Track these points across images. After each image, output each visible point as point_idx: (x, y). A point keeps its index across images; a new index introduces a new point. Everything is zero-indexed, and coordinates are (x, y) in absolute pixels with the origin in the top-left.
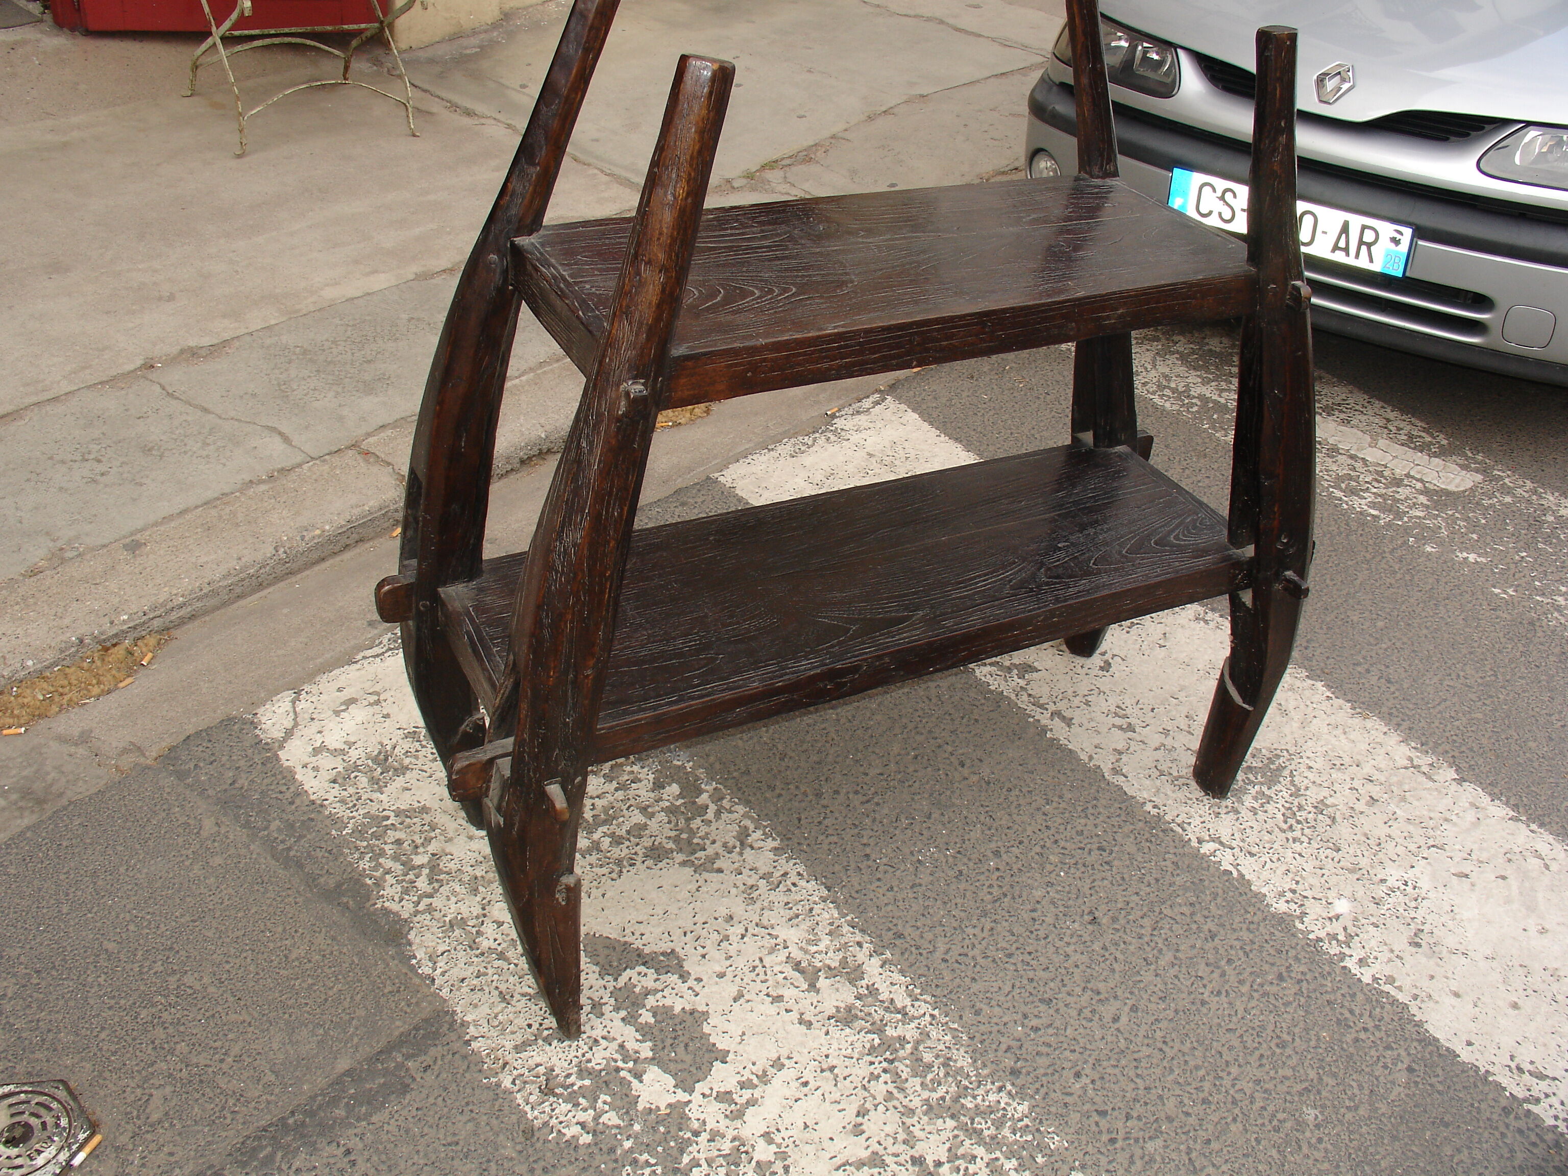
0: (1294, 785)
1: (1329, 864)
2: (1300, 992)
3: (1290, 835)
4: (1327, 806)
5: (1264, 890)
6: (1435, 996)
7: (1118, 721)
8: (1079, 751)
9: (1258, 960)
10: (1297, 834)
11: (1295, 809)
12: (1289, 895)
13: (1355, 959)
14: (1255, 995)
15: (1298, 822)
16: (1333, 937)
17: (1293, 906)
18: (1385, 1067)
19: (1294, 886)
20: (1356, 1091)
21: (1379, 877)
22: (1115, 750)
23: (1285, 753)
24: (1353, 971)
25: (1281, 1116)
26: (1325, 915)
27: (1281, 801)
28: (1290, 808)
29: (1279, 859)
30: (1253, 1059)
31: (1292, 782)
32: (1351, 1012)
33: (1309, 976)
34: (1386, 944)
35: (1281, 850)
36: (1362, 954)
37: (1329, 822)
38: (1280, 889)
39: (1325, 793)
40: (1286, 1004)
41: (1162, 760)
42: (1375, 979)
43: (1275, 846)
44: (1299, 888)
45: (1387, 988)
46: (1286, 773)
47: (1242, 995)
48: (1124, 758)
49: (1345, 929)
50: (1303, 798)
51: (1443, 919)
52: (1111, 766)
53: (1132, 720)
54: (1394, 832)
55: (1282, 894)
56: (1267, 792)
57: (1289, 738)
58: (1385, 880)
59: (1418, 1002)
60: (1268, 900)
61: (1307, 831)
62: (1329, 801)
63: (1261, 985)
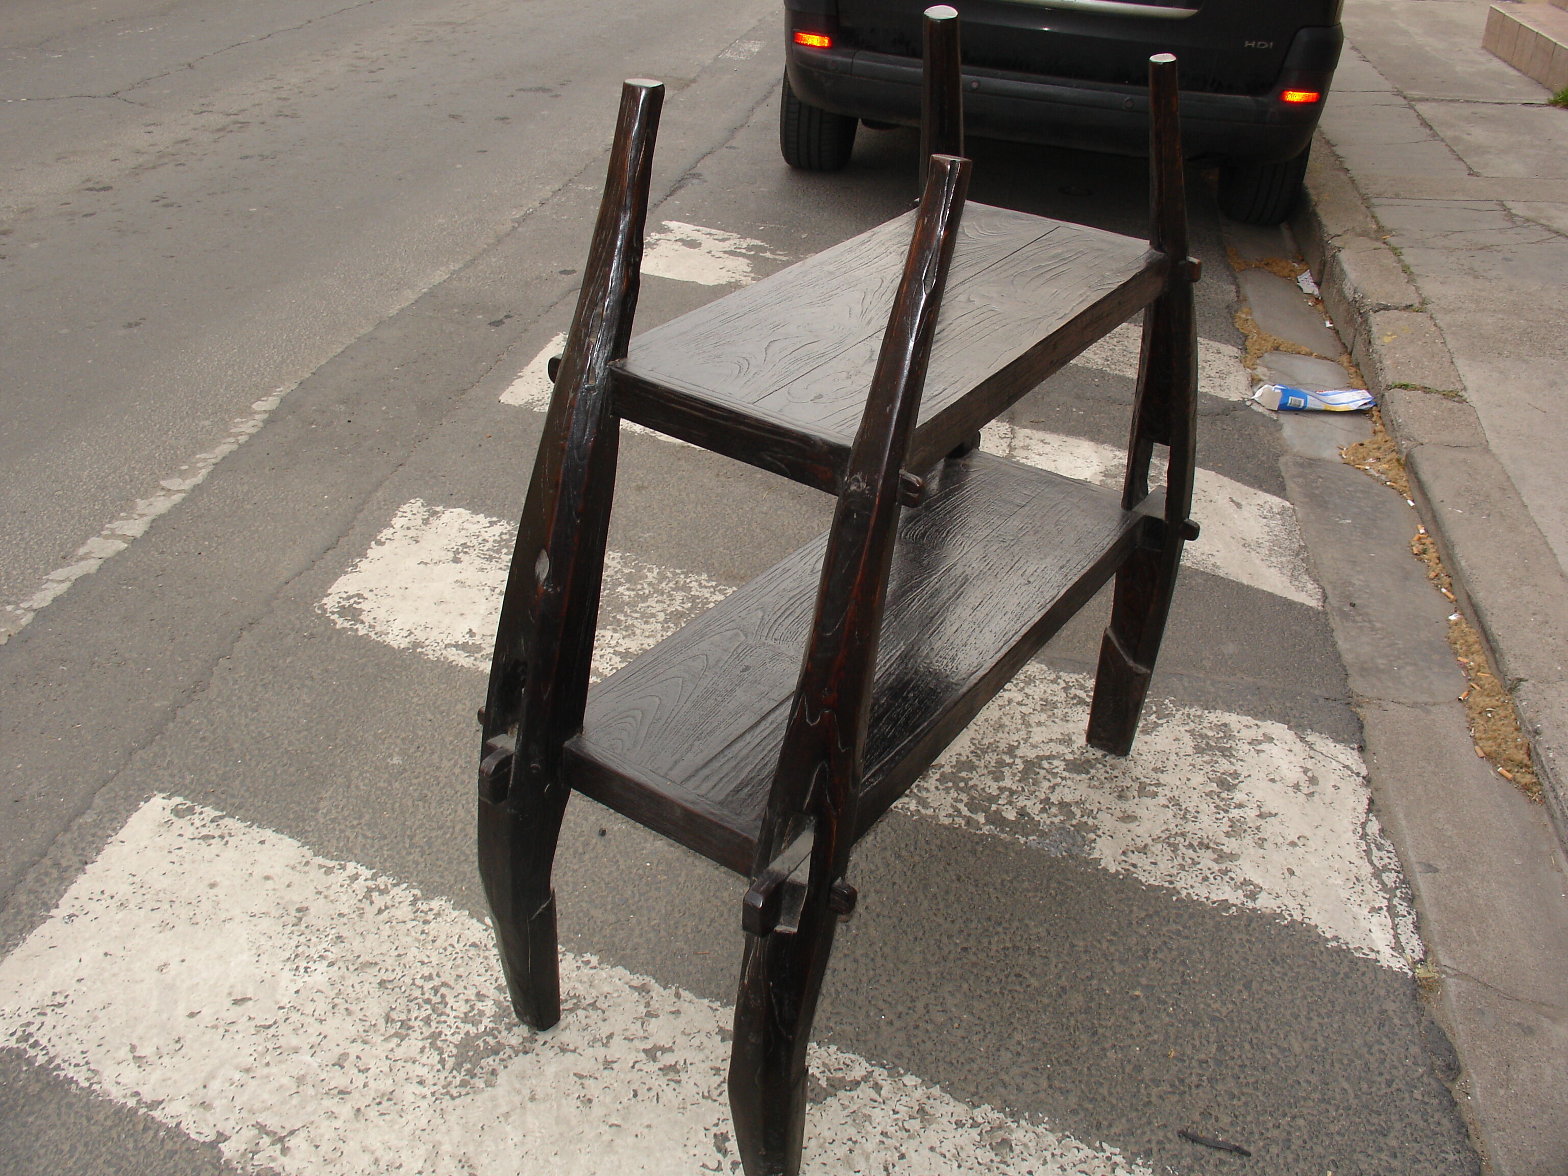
0: (438, 1049)
1: (390, 962)
2: (411, 838)
3: (436, 982)
4: (396, 1035)
5: (456, 913)
6: (289, 870)
7: (667, 1059)
8: (695, 1000)
9: (451, 851)
10: (428, 986)
11: (434, 1016)
12: (430, 917)
13: (363, 878)
14: (448, 824)
15: (428, 1001)
16: (382, 892)
17: (425, 907)
18: (337, 806)
19: (426, 928)
20: (361, 784)
21: (336, 968)
22: (657, 1016)
23: (454, 1092)
24: (364, 868)
25: (419, 754)
26: (393, 909)
27: (450, 1021)
28: (440, 1015)
29: (445, 949)
30: (443, 780)
31: (441, 1054)
32: (365, 837)
33: (404, 853)
34: (332, 901)
35: (444, 960)
36: (355, 886)
37: (394, 1015)
38: (439, 919)
39: (400, 1053)
40: (420, 827)
41: (600, 1023)
42: (343, 868)
43: (450, 964)
44: (421, 927)
45: (331, 864)
46: (450, 1063)
47: (461, 821)
48: (642, 1010)
49: (372, 903)
50: (426, 1034)
51: (271, 943)
52: (653, 994)
53: (653, 1067)
54: (314, 1028)
55: (438, 915)
56: (469, 1027)
57: (452, 1118)
58: (329, 966)
59: (305, 860)
60: (449, 905)
61: (417, 993)
62: (396, 1040)
63: (445, 833)
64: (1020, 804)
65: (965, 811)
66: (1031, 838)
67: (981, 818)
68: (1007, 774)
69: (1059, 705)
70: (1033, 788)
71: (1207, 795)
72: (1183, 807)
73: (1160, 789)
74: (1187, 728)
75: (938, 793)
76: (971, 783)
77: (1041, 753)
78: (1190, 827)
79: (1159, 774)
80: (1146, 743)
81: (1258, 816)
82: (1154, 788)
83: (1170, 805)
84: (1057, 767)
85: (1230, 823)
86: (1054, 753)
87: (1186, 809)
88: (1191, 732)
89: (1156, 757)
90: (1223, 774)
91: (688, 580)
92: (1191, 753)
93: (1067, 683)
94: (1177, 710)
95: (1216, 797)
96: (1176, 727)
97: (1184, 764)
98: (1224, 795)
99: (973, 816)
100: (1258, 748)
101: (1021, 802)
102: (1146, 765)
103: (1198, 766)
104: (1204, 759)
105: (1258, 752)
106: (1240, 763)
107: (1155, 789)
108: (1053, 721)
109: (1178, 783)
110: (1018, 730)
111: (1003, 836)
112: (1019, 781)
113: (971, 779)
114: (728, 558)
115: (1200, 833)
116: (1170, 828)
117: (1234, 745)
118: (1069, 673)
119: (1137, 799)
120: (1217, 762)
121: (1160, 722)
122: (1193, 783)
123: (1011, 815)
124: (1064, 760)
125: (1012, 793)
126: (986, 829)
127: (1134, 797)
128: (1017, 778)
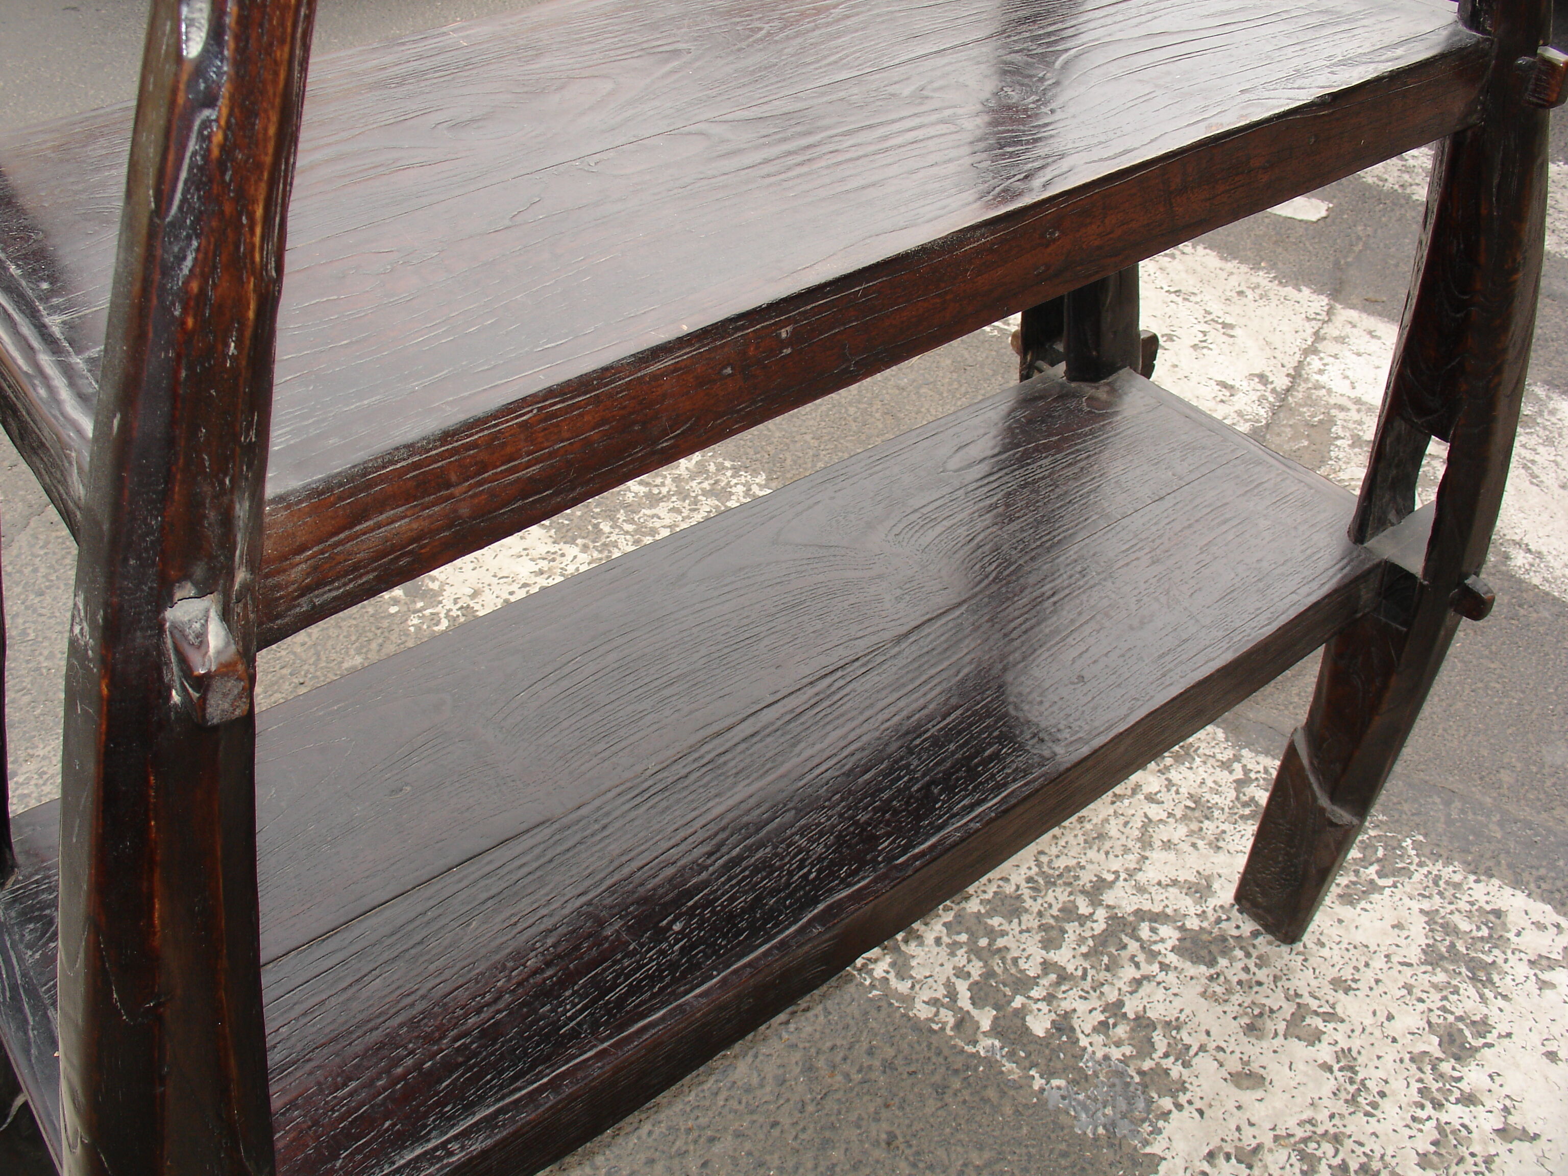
64: (1066, 1005)
65: (964, 1002)
66: (1055, 1082)
67: (985, 1018)
68: (1071, 936)
69: (1216, 813)
70: (1103, 975)
71: (1412, 1060)
72: (1360, 1076)
73: (1331, 1026)
74: (1426, 905)
75: (936, 949)
76: (1000, 942)
77: (1146, 906)
78: (1356, 1125)
79: (1341, 995)
80: (1340, 921)
81: (1497, 1132)
82: (1318, 1022)
83: (1336, 1067)
84: (1162, 940)
85: (1435, 1135)
86: (1169, 911)
87: (1363, 1082)
88: (1430, 916)
89: (1347, 955)
90: (1460, 1019)
91: (734, 481)
92: (1414, 960)
93: (1246, 771)
94: (1421, 864)
95: (1428, 1068)
96: (1406, 900)
97: (1393, 982)
98: (1446, 1067)
99: (975, 1012)
100: (1546, 975)
101: (1070, 1001)
102: (1324, 968)
103: (1417, 992)
104: (1435, 979)
105: (1542, 985)
106: (1500, 1002)
107: (1321, 1026)
108: (1194, 845)
109: (1368, 1021)
110: (1126, 850)
111: (1008, 1066)
112: (1085, 956)
113: (1003, 934)
114: (811, 453)
115: (1371, 1144)
116: (1319, 1118)
117: (1500, 961)
118: (1257, 753)
119: (1281, 1037)
120: (1456, 991)
121: (1381, 882)
122: (1396, 1028)
123: (1039, 1025)
124: (1182, 928)
125: (1063, 977)
126: (985, 1045)
127: (1276, 1034)
128: (1084, 949)
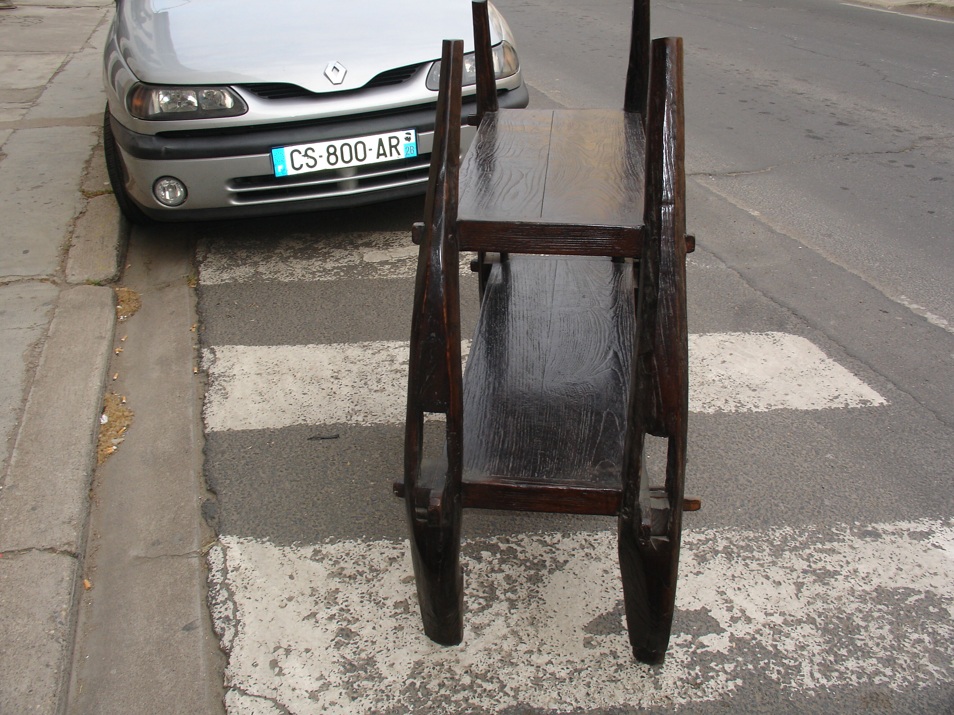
2: (762, 429)
16: (737, 407)
20: (823, 440)
21: (710, 380)
25: (827, 464)
26: (723, 403)
30: (793, 457)
32: (781, 422)
33: (755, 423)
34: (750, 397)
36: (751, 405)
40: (767, 435)
49: (734, 402)
51: (745, 378)
58: (714, 380)
63: (753, 436)
67: (503, 546)
68: (504, 583)
69: (500, 665)
70: (481, 580)
71: (358, 619)
72: (372, 603)
73: (393, 613)
74: (386, 682)
75: (539, 553)
76: (523, 567)
77: (490, 610)
78: (364, 588)
79: (397, 625)
80: (416, 652)
81: (317, 613)
82: (398, 611)
83: (382, 601)
84: (473, 602)
85: (337, 600)
86: (481, 614)
87: (371, 602)
88: (381, 678)
89: (404, 641)
90: (348, 644)
92: (377, 655)
93: (506, 694)
94: (399, 701)
95: (351, 619)
96: (396, 679)
97: (380, 641)
98: (345, 624)
99: (507, 545)
100: (321, 682)
101: (483, 565)
102: (410, 630)
103: (369, 644)
104: (366, 652)
105: (322, 677)
106: (335, 659)
107: (396, 610)
108: (496, 645)
109: (381, 622)
110: (517, 625)
111: (482, 539)
112: (493, 582)
113: (525, 570)
115: (357, 585)
116: (378, 583)
117: (343, 677)
118: (510, 707)
119: (407, 598)
120: (354, 653)
121: (411, 680)
122: (370, 626)
123: (485, 554)
124: (471, 611)
125: (493, 570)
126: (494, 540)
127: (410, 598)
128: (495, 583)
